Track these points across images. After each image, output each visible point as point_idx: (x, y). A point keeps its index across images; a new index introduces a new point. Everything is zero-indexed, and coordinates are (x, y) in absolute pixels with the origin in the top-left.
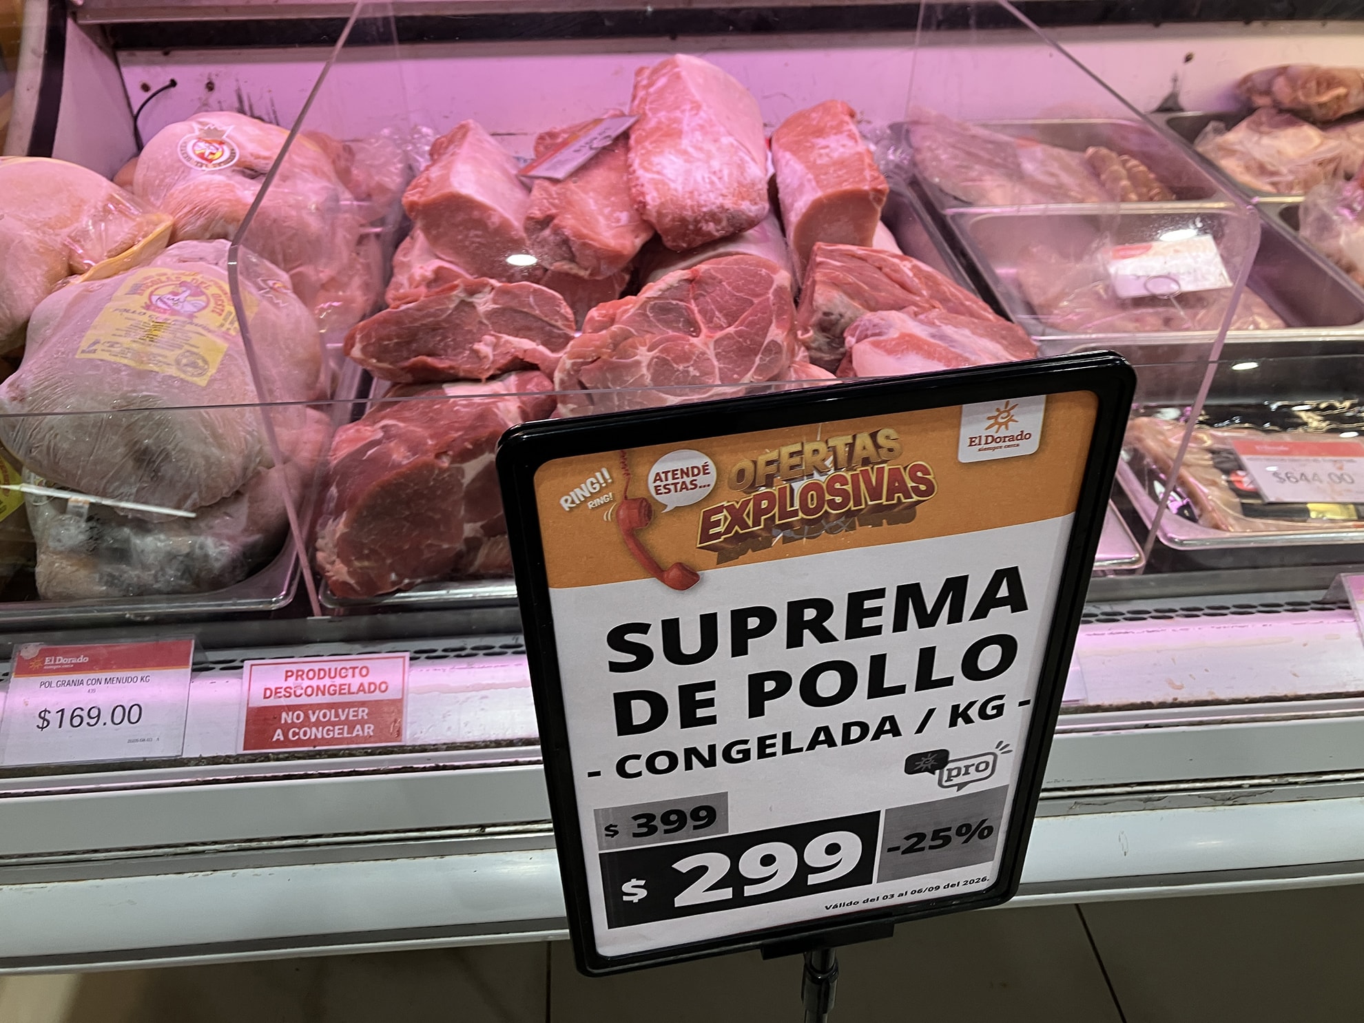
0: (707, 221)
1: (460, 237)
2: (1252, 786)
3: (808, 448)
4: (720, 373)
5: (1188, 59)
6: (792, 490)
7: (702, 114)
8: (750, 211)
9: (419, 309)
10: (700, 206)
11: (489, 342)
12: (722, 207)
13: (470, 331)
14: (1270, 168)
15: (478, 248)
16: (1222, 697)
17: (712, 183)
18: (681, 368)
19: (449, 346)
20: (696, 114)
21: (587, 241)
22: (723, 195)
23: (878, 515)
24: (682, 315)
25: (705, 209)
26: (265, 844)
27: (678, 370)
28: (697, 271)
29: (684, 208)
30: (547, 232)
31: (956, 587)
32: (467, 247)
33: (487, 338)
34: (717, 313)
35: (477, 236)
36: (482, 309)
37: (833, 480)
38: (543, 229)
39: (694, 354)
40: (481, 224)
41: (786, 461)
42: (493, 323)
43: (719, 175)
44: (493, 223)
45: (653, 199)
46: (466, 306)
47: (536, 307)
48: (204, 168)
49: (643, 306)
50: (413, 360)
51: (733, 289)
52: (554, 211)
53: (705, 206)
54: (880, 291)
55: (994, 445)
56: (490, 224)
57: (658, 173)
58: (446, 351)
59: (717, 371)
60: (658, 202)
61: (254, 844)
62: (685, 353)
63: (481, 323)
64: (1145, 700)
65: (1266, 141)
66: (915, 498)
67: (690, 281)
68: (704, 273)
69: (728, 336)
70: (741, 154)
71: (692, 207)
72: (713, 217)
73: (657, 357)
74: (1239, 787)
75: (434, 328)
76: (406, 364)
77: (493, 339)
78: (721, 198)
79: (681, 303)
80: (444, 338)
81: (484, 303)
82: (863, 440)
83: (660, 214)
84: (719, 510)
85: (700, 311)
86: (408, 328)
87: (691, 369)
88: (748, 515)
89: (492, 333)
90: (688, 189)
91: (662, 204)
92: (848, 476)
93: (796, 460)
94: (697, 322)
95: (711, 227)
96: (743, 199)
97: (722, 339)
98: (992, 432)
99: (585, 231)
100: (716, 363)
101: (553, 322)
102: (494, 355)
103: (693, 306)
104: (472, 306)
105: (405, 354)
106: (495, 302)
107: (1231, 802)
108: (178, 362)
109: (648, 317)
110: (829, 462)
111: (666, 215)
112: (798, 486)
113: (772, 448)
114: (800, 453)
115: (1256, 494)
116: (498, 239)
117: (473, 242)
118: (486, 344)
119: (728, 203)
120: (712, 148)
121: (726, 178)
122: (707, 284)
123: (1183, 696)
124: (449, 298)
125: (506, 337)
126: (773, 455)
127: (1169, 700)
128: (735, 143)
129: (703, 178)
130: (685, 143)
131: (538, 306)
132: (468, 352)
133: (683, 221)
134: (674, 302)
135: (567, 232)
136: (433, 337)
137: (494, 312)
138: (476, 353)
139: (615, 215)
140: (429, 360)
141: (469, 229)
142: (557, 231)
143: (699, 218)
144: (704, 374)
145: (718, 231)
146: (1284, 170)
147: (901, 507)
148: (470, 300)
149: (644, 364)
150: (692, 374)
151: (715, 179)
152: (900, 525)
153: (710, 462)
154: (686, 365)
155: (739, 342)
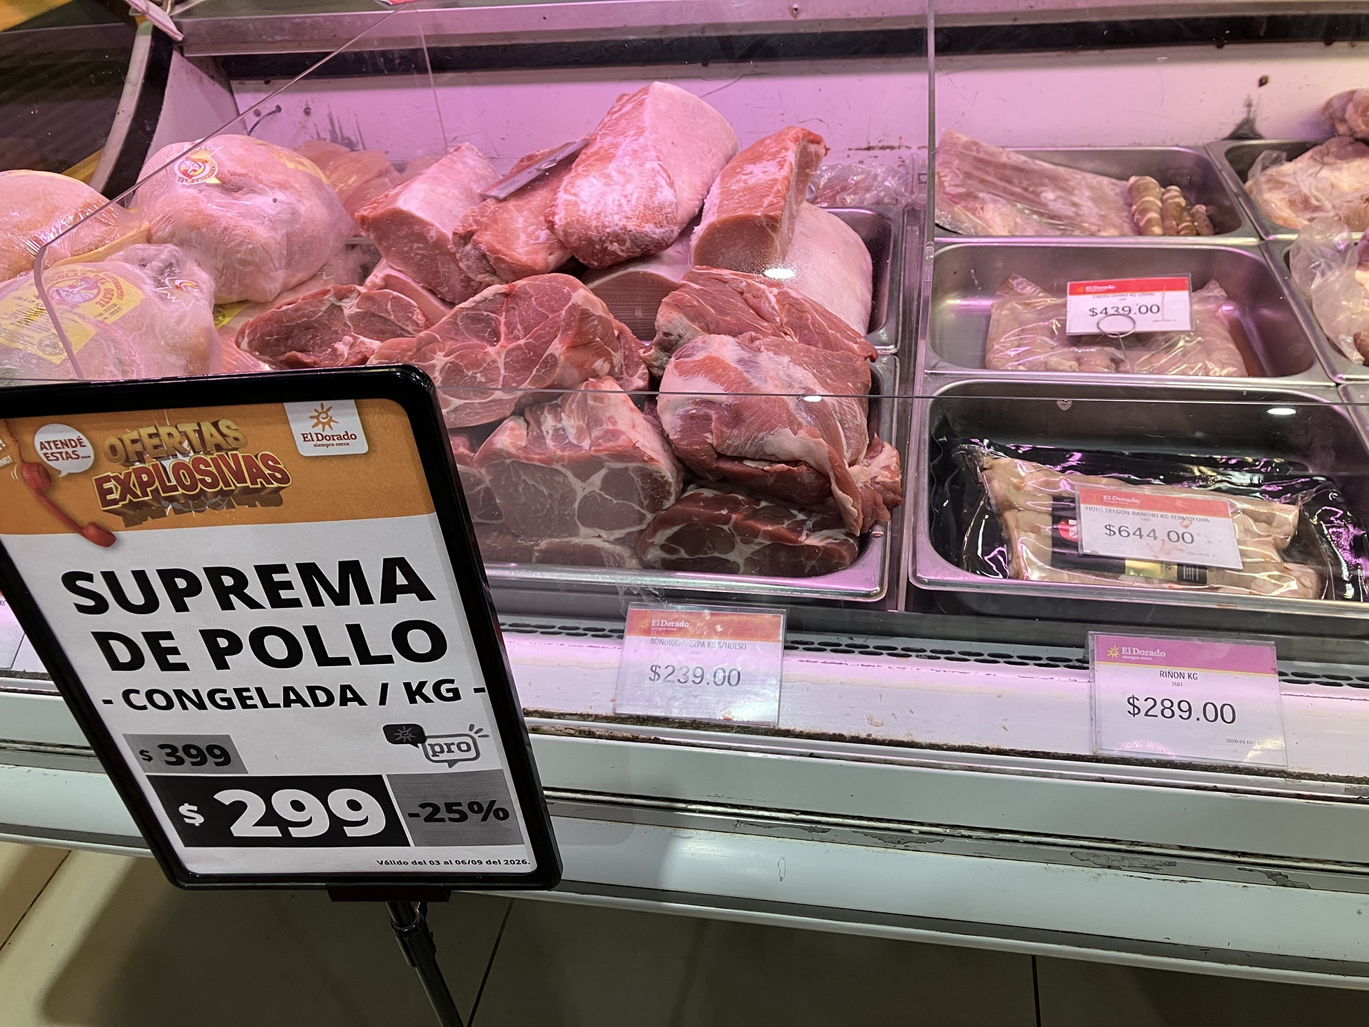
0: (612, 242)
1: (406, 249)
2: (921, 832)
3: (163, 431)
4: (503, 381)
5: (1263, 82)
6: (164, 468)
7: (642, 140)
8: (654, 233)
9: (296, 310)
10: (604, 227)
11: (347, 341)
12: (625, 228)
13: (336, 332)
14: (1314, 202)
15: (421, 259)
16: (918, 740)
17: (620, 205)
18: (470, 373)
19: (317, 344)
20: (636, 140)
21: (500, 256)
22: (627, 217)
23: (249, 497)
24: (489, 326)
25: (608, 230)
26: (50, 749)
27: (467, 375)
28: (514, 286)
29: (589, 228)
30: (469, 247)
31: (350, 569)
32: (412, 258)
33: (347, 338)
34: (519, 326)
35: (420, 248)
36: (347, 312)
37: (197, 462)
38: (466, 244)
39: (485, 361)
40: (421, 237)
41: (149, 443)
42: (354, 325)
43: (629, 198)
44: (431, 237)
45: (560, 220)
46: (335, 309)
47: (391, 313)
48: (184, 183)
49: (455, 315)
50: (288, 354)
51: (537, 304)
52: (475, 227)
53: (609, 227)
54: (727, 315)
55: (325, 442)
56: (429, 238)
57: (575, 195)
58: (314, 348)
59: (501, 378)
60: (564, 222)
61: (42, 748)
62: (477, 360)
63: (345, 324)
64: (837, 732)
65: (1325, 173)
66: (276, 485)
67: (506, 295)
68: (520, 288)
69: (519, 348)
70: (659, 178)
71: (596, 227)
72: (617, 238)
73: (451, 363)
74: (909, 831)
75: (307, 327)
76: (282, 358)
77: (351, 339)
78: (625, 220)
79: (492, 315)
80: (314, 337)
81: (350, 307)
82: (207, 428)
83: (566, 233)
84: (108, 479)
85: (506, 324)
86: (286, 326)
87: (478, 375)
88: (134, 485)
89: (353, 333)
90: (596, 211)
91: (567, 224)
92: (208, 458)
93: (156, 441)
94: (500, 333)
95: (615, 247)
96: (647, 221)
97: (513, 349)
98: (319, 429)
99: (498, 247)
100: (502, 371)
101: (405, 327)
102: (349, 354)
103: (503, 320)
104: (340, 309)
105: (282, 349)
106: (358, 306)
107: (902, 846)
108: (40, 343)
109: (457, 325)
110: (186, 444)
111: (572, 234)
112: (168, 464)
113: (133, 428)
114: (157, 435)
115: (1074, 545)
116: (437, 251)
117: (417, 254)
118: (344, 344)
119: (631, 226)
120: (633, 171)
121: (633, 202)
122: (520, 298)
123: (878, 734)
124: (321, 302)
125: (362, 338)
126: (134, 435)
127: (863, 735)
128: (658, 167)
129: (614, 201)
130: (612, 168)
131: (393, 311)
132: (330, 350)
133: (590, 241)
134: (485, 313)
135: (483, 247)
136: (306, 335)
137: (357, 314)
138: (335, 350)
139: (536, 233)
140: (299, 355)
141: (413, 242)
142: (476, 246)
143: (604, 238)
144: (490, 380)
145: (623, 251)
146: (1328, 205)
147: (266, 491)
148: (339, 304)
149: (438, 368)
150: (478, 380)
151: (624, 202)
152: (272, 507)
153: (82, 436)
154: (475, 371)
155: (525, 353)
